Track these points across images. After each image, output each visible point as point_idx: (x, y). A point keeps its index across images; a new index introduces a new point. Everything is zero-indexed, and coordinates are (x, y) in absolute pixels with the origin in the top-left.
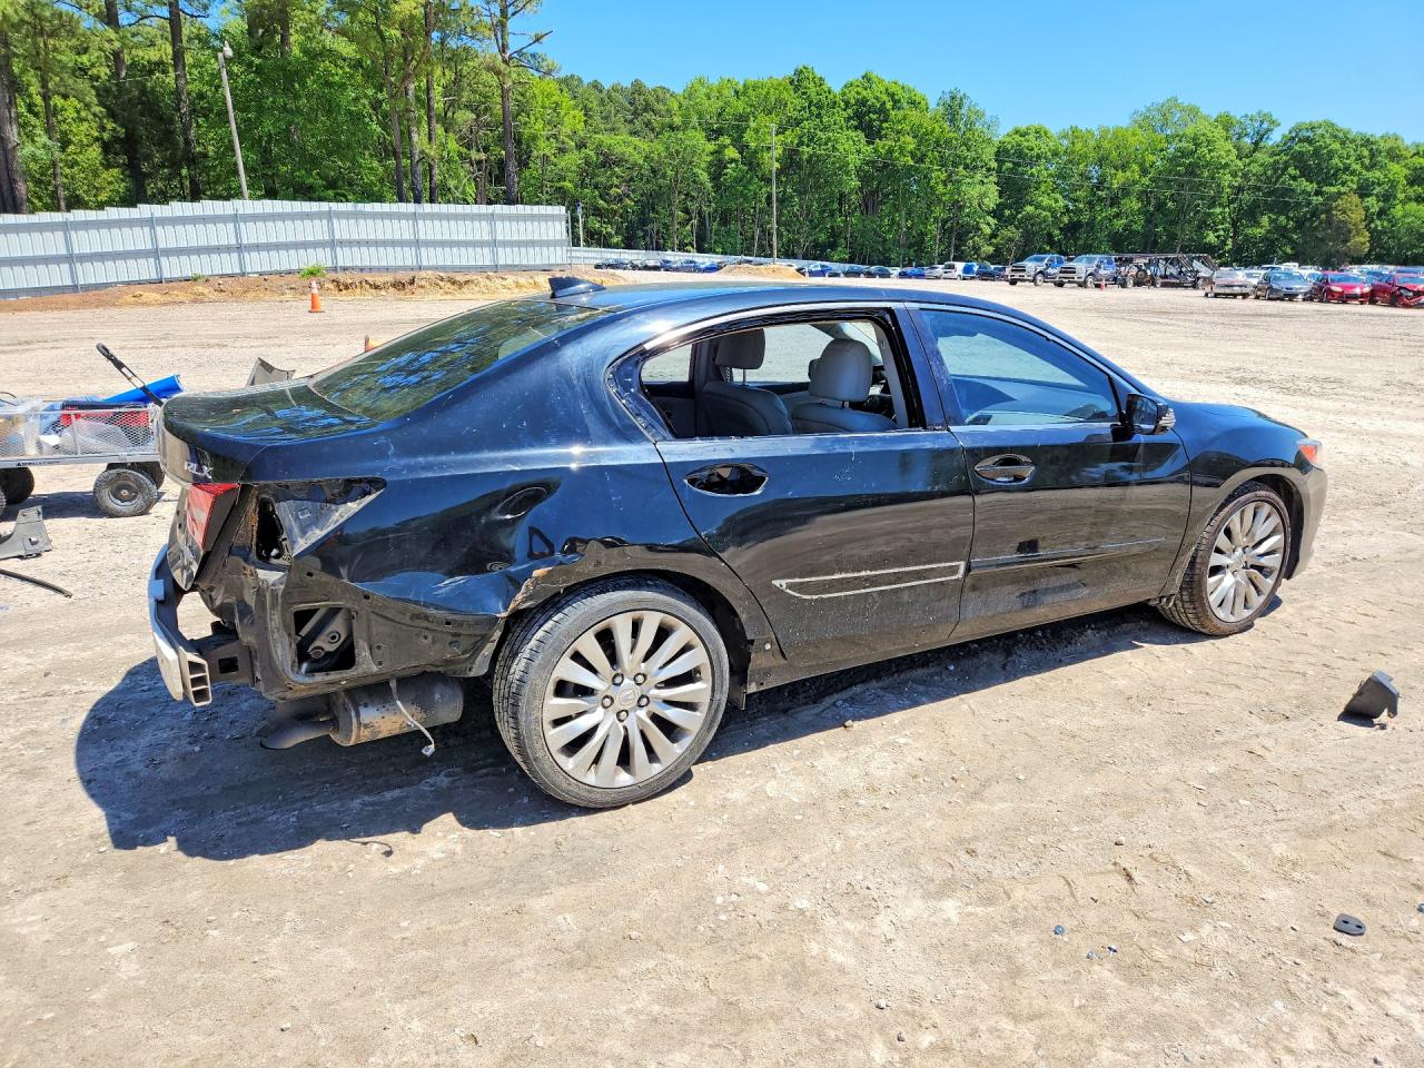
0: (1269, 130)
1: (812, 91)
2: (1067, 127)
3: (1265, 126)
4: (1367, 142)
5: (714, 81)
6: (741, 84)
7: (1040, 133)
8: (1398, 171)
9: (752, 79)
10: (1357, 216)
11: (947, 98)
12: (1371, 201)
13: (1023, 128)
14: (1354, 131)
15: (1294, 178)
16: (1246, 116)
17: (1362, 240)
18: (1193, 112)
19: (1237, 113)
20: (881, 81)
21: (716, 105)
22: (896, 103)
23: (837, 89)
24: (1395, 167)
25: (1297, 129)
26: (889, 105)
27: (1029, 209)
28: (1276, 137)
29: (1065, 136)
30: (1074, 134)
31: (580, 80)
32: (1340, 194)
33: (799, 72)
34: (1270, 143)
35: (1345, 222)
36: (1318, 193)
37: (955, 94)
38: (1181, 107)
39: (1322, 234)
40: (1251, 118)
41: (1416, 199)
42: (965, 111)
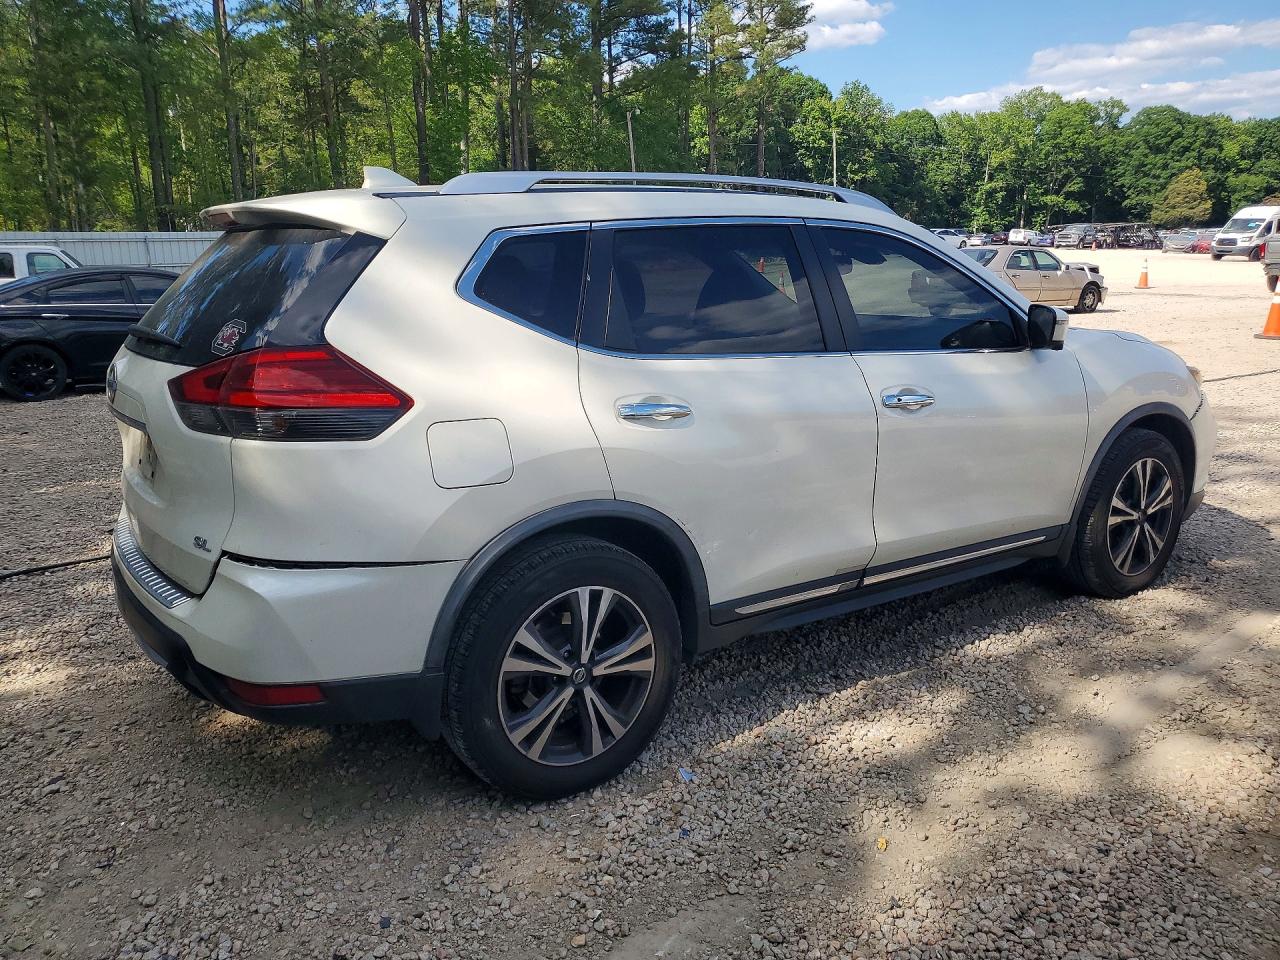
0: (1120, 115)
2: (948, 112)
3: (1116, 111)
4: (1207, 123)
7: (926, 116)
8: (1231, 149)
10: (1203, 187)
11: (849, 88)
12: (1212, 173)
13: (909, 110)
14: (1192, 114)
16: (1100, 102)
17: (1206, 207)
18: (1056, 98)
19: (1093, 100)
25: (1146, 111)
28: (1125, 120)
29: (945, 119)
30: (955, 114)
32: (1184, 167)
34: (1122, 125)
35: (1190, 191)
36: (1165, 166)
37: (856, 86)
38: (1044, 96)
39: (1172, 202)
40: (1106, 104)
41: (1248, 170)
42: (865, 98)
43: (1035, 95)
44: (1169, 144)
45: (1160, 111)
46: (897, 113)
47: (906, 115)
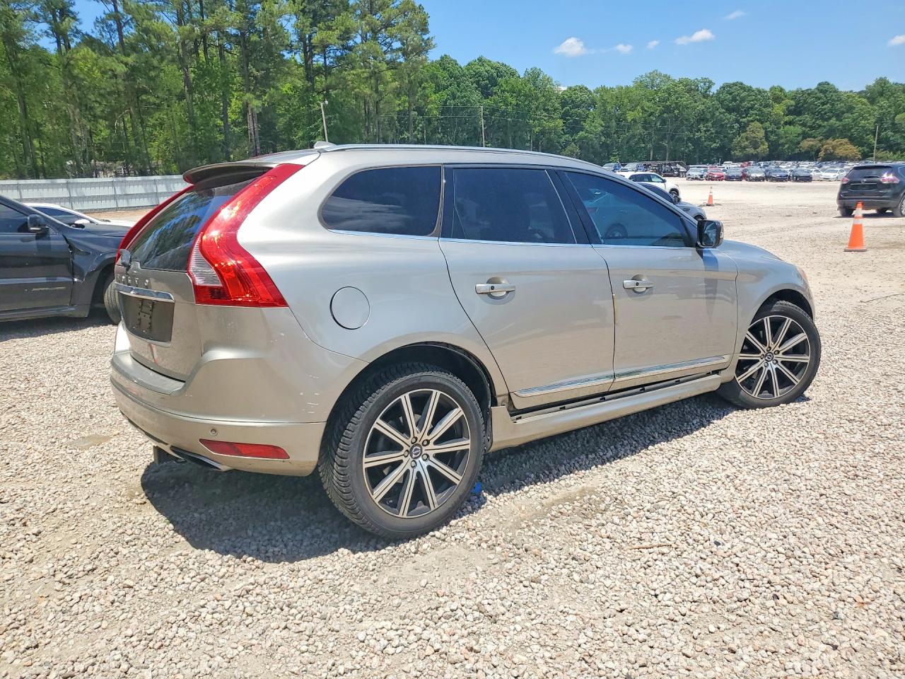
0: (709, 87)
1: (451, 69)
2: (599, 86)
3: (707, 85)
4: (761, 93)
7: (583, 89)
8: (779, 109)
10: (762, 134)
11: (529, 71)
12: (767, 124)
13: (573, 85)
14: (753, 87)
15: (723, 113)
16: (696, 80)
17: (765, 147)
18: (667, 77)
19: (692, 78)
20: (489, 62)
22: (500, 74)
23: (464, 66)
24: (777, 106)
25: (725, 86)
26: (495, 75)
27: (581, 133)
28: (713, 91)
29: (597, 91)
30: (603, 88)
32: (749, 121)
33: (442, 58)
34: (712, 94)
35: (754, 138)
36: (738, 121)
37: (534, 69)
38: (660, 76)
39: (743, 145)
40: (699, 81)
41: (790, 123)
42: (541, 77)
43: (653, 75)
44: (738, 105)
45: (732, 85)
46: (563, 88)
47: (570, 88)
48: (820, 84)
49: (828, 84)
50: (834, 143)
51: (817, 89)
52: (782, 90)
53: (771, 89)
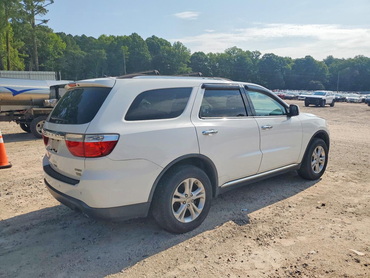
0: (259, 55)
1: (137, 40)
2: (209, 53)
3: (258, 54)
4: (281, 59)
5: (108, 36)
6: (116, 37)
7: (202, 54)
8: (289, 66)
9: (120, 35)
10: (282, 77)
12: (284, 73)
13: (197, 52)
14: (279, 56)
17: (283, 83)
18: (240, 50)
19: (251, 51)
20: (157, 38)
21: (109, 42)
22: (162, 44)
23: (145, 39)
24: (289, 65)
25: (266, 55)
26: (160, 45)
28: (261, 57)
29: (208, 55)
30: (211, 54)
31: (64, 34)
34: (260, 59)
35: (279, 79)
37: (178, 43)
38: (237, 49)
40: (254, 52)
42: (181, 47)
43: (234, 49)
45: (269, 55)
46: (192, 53)
47: (196, 53)
48: (306, 56)
49: (311, 57)
50: (314, 82)
51: (305, 58)
52: (290, 58)
53: (286, 58)
